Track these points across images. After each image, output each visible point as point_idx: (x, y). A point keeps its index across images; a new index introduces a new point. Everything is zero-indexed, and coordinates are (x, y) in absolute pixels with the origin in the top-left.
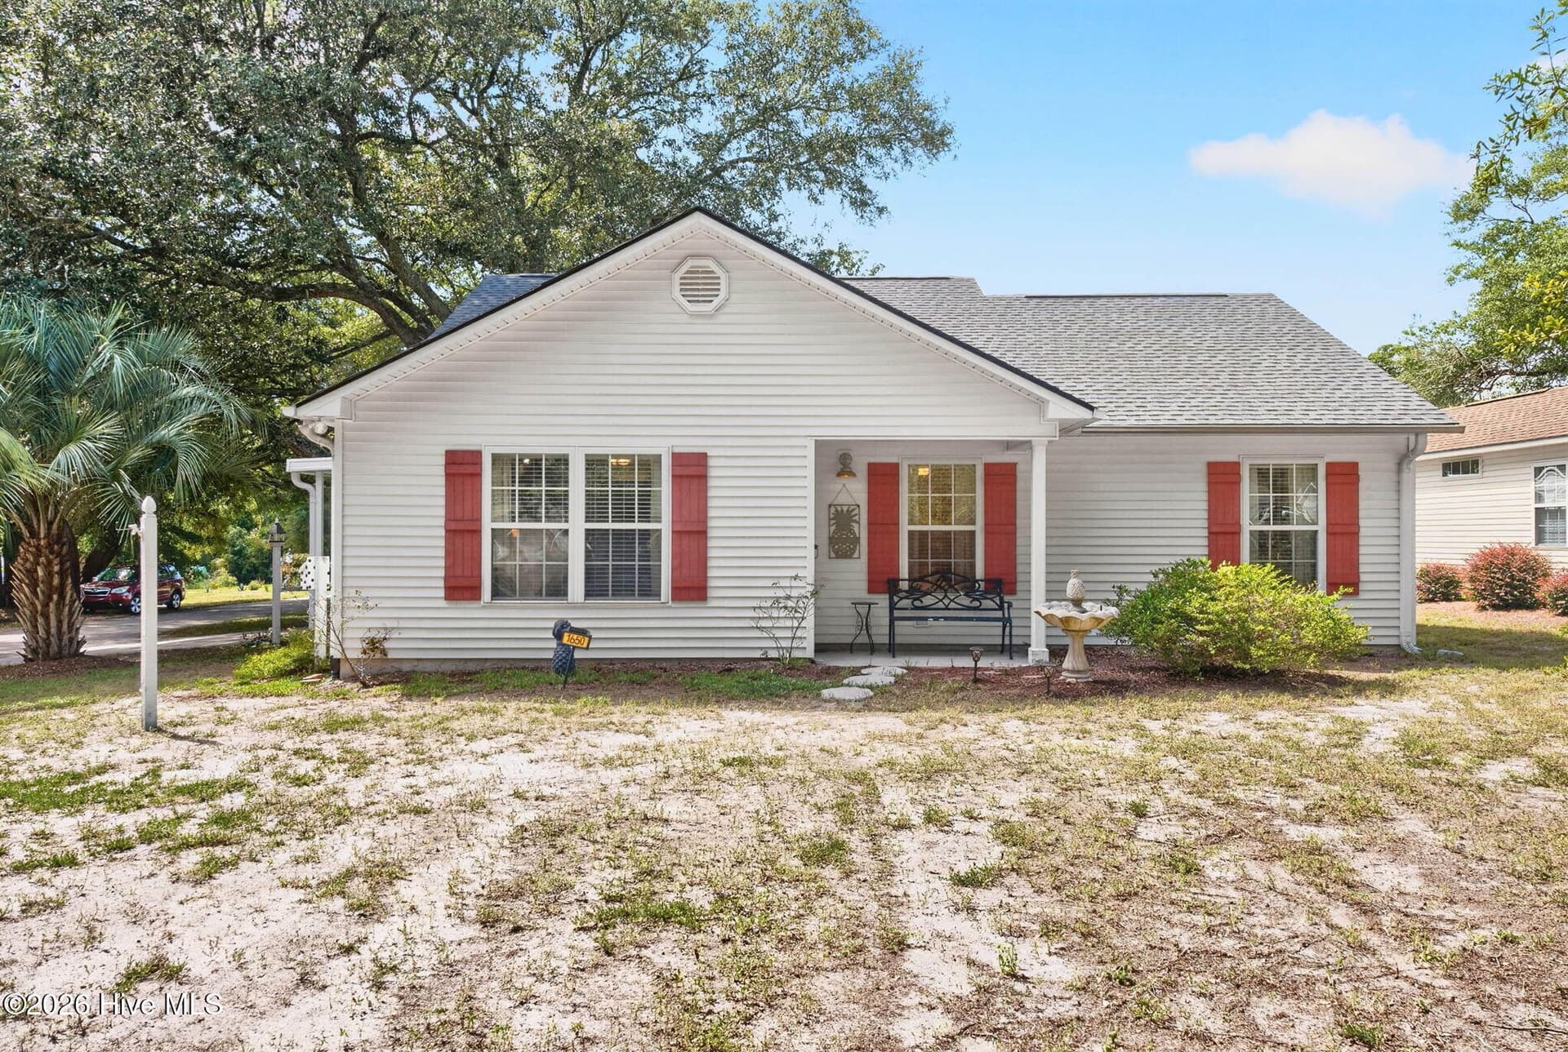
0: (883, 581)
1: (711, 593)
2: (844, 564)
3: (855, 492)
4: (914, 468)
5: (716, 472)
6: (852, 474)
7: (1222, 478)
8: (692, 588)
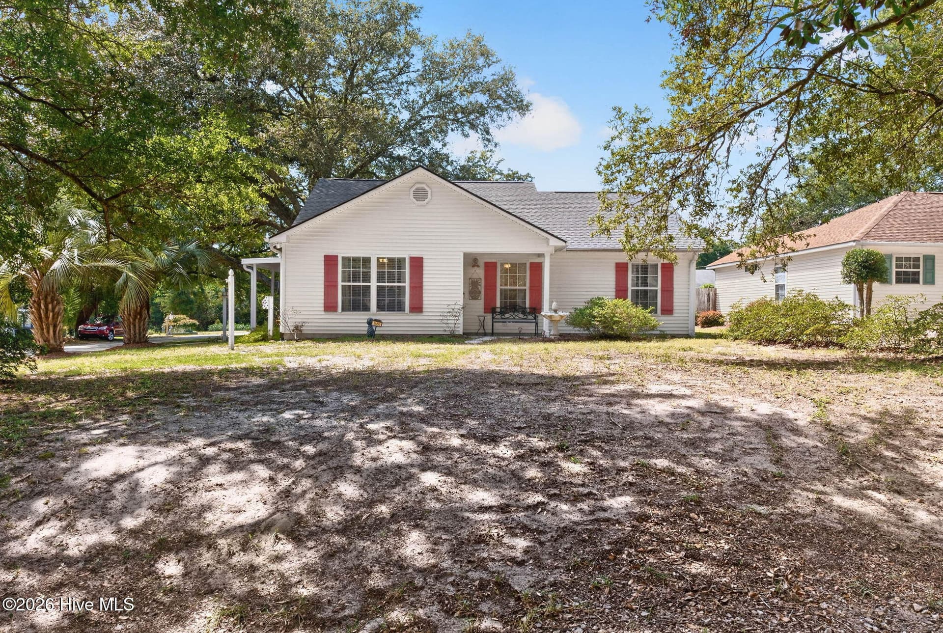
0: (490, 309)
1: (424, 310)
2: (474, 302)
3: (479, 273)
4: (502, 265)
5: (426, 264)
6: (478, 266)
7: (621, 268)
8: (417, 308)
